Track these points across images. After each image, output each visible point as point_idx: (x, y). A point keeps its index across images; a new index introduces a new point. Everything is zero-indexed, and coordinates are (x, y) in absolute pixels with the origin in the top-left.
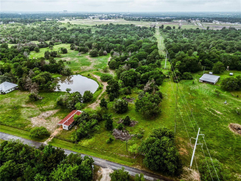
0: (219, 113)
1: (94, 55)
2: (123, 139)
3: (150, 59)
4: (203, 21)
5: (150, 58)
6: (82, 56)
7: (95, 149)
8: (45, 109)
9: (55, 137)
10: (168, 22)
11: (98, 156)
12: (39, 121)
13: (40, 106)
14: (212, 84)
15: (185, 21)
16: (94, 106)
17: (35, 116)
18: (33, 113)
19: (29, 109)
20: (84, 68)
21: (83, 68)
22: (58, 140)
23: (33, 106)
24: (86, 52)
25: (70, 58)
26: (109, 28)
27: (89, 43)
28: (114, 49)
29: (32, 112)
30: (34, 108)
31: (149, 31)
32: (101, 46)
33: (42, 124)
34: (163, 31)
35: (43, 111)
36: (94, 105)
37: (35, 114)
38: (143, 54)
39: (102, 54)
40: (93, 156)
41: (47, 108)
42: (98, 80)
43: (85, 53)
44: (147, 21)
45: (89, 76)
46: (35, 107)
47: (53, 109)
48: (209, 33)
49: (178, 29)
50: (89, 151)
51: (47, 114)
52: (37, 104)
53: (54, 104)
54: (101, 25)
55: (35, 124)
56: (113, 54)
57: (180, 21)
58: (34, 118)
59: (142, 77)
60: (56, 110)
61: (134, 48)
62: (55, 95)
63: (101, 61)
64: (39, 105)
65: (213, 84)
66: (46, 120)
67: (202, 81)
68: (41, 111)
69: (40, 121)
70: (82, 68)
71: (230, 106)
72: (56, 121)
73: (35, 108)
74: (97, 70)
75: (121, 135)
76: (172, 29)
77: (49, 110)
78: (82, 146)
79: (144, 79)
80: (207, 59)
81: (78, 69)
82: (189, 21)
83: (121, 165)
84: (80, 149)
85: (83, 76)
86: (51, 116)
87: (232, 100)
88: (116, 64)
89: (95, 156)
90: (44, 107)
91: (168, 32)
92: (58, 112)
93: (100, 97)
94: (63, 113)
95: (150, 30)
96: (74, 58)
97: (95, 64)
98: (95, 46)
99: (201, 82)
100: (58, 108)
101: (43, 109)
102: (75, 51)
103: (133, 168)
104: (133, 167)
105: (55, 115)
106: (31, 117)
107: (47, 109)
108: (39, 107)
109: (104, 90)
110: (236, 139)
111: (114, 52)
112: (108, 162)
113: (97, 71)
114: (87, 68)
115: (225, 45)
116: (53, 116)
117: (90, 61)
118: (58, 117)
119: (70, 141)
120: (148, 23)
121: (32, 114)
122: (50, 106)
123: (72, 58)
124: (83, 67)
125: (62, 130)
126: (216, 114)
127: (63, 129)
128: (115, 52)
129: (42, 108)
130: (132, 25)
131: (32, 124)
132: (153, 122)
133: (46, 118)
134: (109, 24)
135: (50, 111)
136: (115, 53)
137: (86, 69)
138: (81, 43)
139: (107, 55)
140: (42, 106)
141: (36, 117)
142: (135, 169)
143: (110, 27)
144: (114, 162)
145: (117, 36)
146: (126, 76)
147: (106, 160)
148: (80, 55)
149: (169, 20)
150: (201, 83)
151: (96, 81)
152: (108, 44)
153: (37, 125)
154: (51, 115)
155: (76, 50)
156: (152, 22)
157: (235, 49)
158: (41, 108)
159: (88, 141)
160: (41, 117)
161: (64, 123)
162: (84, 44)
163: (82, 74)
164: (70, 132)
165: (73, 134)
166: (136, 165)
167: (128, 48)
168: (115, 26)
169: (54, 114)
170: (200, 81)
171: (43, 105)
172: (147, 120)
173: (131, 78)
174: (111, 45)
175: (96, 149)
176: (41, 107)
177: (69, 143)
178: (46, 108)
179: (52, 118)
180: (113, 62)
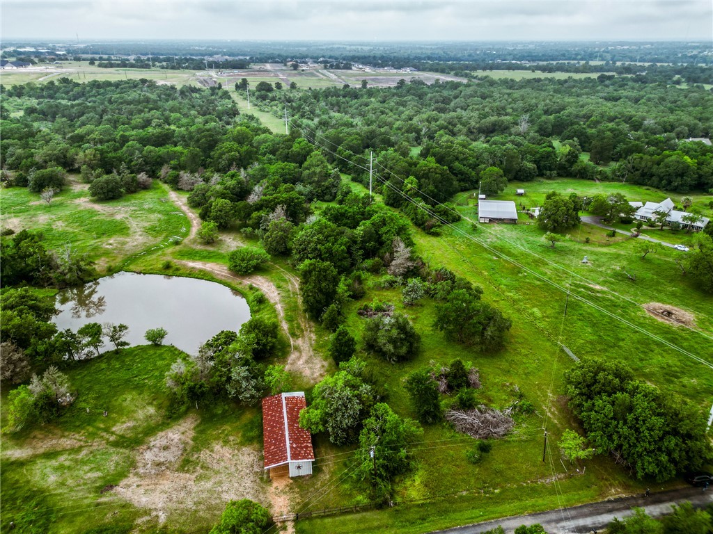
0: (598, 287)
1: (107, 194)
2: (501, 430)
3: (318, 181)
4: (329, 65)
5: (316, 179)
6: (61, 204)
7: (461, 497)
8: (130, 434)
9: (297, 520)
10: (241, 71)
11: (493, 512)
12: (162, 487)
13: (99, 429)
14: (512, 222)
15: (284, 68)
16: (301, 362)
17: (122, 475)
18: (98, 470)
19: (62, 458)
20: (119, 246)
21: (111, 244)
22: (319, 521)
23: (66, 442)
24: (64, 188)
25: (19, 219)
26: (64, 95)
27: (54, 155)
28: (172, 162)
29: (92, 465)
30: (81, 447)
31: (216, 99)
32: (114, 158)
33: (190, 492)
34: (257, 98)
35: (133, 442)
36: (299, 358)
37: (111, 466)
38: (289, 169)
39: (135, 188)
40: (485, 520)
41: (135, 428)
42: (218, 274)
43: (61, 190)
44: (173, 68)
45: (168, 270)
46: (81, 440)
47: (168, 424)
48: (386, 97)
49: (289, 88)
50: (454, 511)
51: (166, 448)
52: (77, 428)
53: (151, 404)
54: (22, 87)
55: (160, 506)
56: (178, 182)
57: (268, 66)
58: (129, 486)
59: (362, 237)
60: (181, 421)
61: (243, 154)
62: (118, 370)
63: (151, 211)
64: (91, 429)
65: (515, 224)
66: (188, 471)
67: (487, 221)
68: (126, 448)
69: (166, 484)
70: (109, 247)
71: (599, 266)
72: (231, 460)
73: (82, 443)
74: (177, 243)
75: (482, 422)
76: (275, 89)
77: (151, 431)
78: (418, 506)
79: (369, 242)
80: (457, 163)
81: (98, 253)
82: (295, 67)
83: (575, 508)
84: (423, 519)
85: (144, 274)
86: (188, 448)
87: (586, 251)
88: (235, 212)
89: (489, 519)
90: (119, 428)
91: (273, 99)
92: (198, 426)
93: (289, 329)
94: (222, 424)
95: (212, 95)
96: (34, 216)
97: (147, 225)
98: (90, 160)
99: (486, 223)
100: (186, 412)
101: (122, 436)
102: (7, 187)
103: (609, 501)
104: (606, 499)
105: (201, 442)
106: (111, 487)
107: (140, 429)
108: (93, 435)
109: (276, 303)
110: (689, 338)
111: (178, 175)
112: (537, 517)
113: (178, 248)
114: (130, 244)
115: (450, 123)
116: (196, 449)
117: (112, 215)
118: (221, 443)
119: (365, 509)
120: (185, 73)
121: (100, 474)
122: (141, 414)
123: (23, 216)
124: (111, 242)
125: (291, 481)
126: (598, 292)
127: (292, 478)
128: (182, 173)
129: (113, 433)
130: (143, 81)
131: (147, 512)
132: (509, 357)
133: (176, 466)
134: (57, 83)
135: (161, 434)
136: (185, 176)
137: (127, 247)
138: (12, 155)
139: (155, 189)
140: (109, 427)
141: (132, 479)
142: (616, 501)
143: (67, 93)
144: (553, 510)
145: (137, 120)
146: (319, 241)
147: (529, 515)
148: (53, 200)
149: (240, 64)
150: (487, 225)
151: (212, 279)
152: (137, 149)
153: (175, 506)
154: (181, 446)
155: (9, 186)
156: (193, 71)
157: (475, 130)
158: (112, 438)
159: (417, 483)
160: (153, 472)
161: (289, 454)
162: (38, 159)
163: (131, 267)
164: (325, 476)
165: (344, 482)
166: (604, 489)
167: (224, 157)
168: (88, 88)
169: (194, 439)
170: (482, 221)
171: (103, 421)
172: (492, 357)
173: (343, 247)
174: (150, 152)
175: (465, 493)
176: (107, 430)
177: (368, 515)
178: (129, 428)
179: (204, 455)
180: (222, 206)
